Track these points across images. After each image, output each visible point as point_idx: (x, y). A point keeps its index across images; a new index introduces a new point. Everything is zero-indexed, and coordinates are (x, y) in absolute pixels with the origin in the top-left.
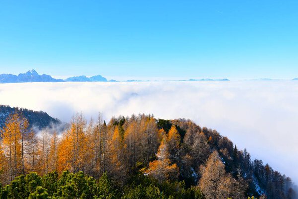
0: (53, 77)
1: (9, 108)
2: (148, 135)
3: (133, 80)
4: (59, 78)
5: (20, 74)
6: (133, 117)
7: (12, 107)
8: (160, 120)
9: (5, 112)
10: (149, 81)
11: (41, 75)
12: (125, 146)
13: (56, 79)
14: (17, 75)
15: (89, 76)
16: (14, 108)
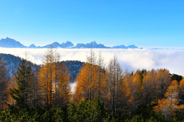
0: (105, 45)
1: (80, 62)
2: (162, 81)
3: (156, 49)
4: (108, 47)
5: (87, 44)
6: (153, 71)
7: (82, 62)
8: (174, 75)
9: (78, 64)
10: (168, 49)
11: (99, 44)
12: (143, 88)
13: (107, 47)
14: (86, 44)
15: (126, 46)
16: (83, 62)
